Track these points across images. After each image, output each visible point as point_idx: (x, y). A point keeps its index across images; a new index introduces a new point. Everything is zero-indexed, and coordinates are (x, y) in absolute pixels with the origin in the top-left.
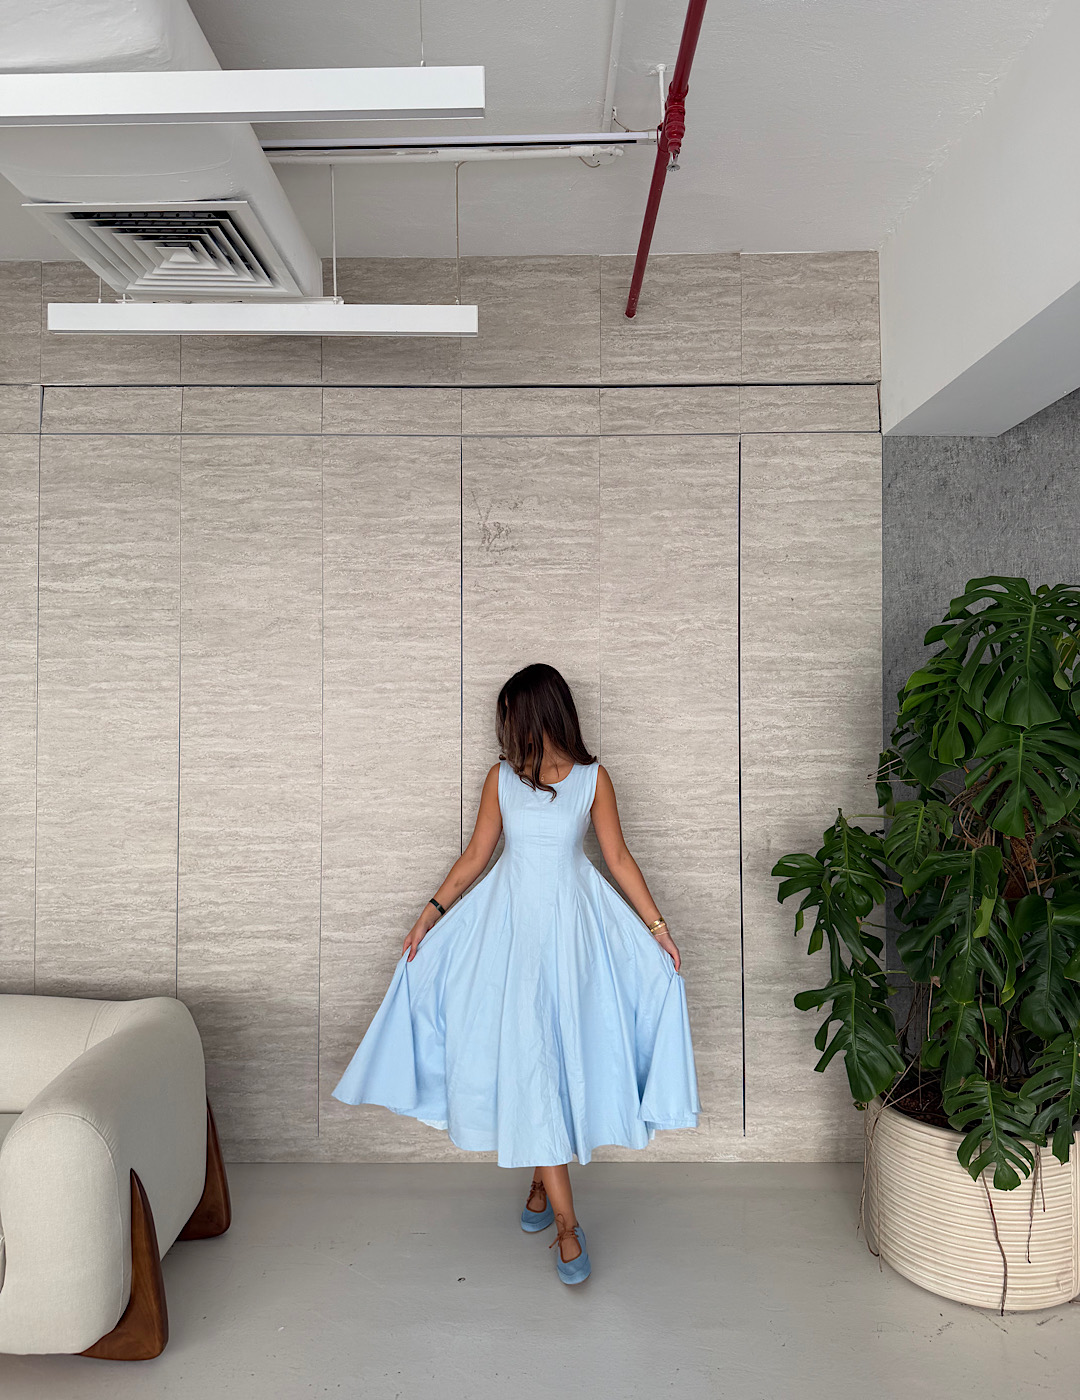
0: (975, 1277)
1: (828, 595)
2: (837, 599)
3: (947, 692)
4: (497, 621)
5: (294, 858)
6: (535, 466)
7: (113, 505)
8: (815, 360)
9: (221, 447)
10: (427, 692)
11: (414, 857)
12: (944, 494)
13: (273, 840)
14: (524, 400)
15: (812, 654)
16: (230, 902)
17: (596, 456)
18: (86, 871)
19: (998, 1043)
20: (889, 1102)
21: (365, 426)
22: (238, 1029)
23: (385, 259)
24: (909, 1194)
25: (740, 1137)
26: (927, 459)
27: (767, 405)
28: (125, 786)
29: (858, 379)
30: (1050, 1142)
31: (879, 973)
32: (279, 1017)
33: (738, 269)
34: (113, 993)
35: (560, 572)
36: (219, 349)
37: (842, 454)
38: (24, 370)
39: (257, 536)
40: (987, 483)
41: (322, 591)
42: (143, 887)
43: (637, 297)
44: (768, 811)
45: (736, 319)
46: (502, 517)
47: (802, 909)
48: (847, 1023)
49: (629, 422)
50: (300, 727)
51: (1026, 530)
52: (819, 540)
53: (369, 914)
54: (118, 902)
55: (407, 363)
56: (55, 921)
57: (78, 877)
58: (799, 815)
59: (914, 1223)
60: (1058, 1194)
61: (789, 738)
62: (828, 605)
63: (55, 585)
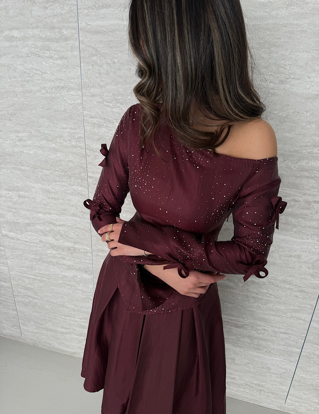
10: (48, 40)
11: (53, 191)
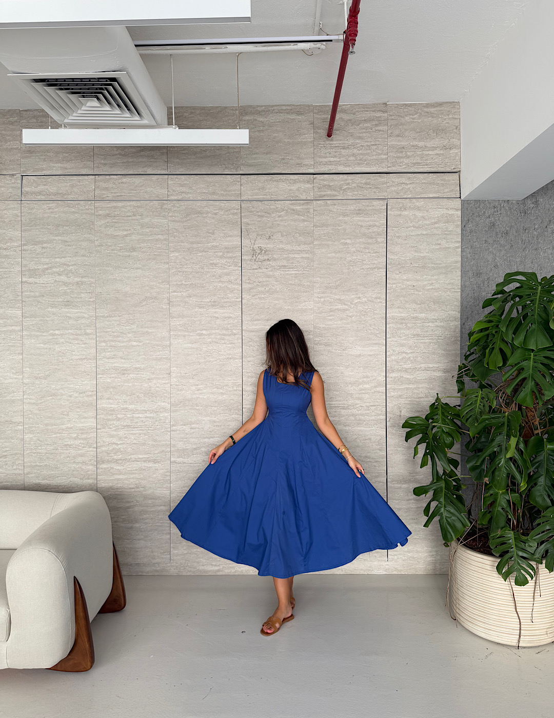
0: (505, 630)
1: (432, 284)
2: (437, 286)
3: (494, 332)
4: (260, 298)
5: (156, 421)
6: (279, 217)
7: (60, 238)
8: (426, 160)
9: (115, 207)
10: (224, 335)
11: (218, 420)
12: (493, 231)
13: (145, 411)
14: (274, 181)
15: (424, 315)
16: (124, 443)
17: (312, 211)
18: (50, 427)
19: (518, 513)
20: (461, 542)
21: (190, 195)
22: (129, 508)
23: (200, 107)
24: (472, 589)
25: (385, 561)
26: (484, 212)
27: (401, 184)
28: (69, 384)
29: (448, 170)
30: (544, 562)
31: (457, 477)
32: (150, 502)
33: (386, 112)
34: (64, 489)
35: (293, 272)
36: (113, 155)
37: (440, 210)
38: (12, 167)
39: (135, 254)
40: (516, 224)
41: (168, 283)
42: (79, 435)
43: (333, 126)
44: (400, 396)
45: (385, 138)
46: (262, 243)
47: (417, 445)
48: (440, 503)
49: (329, 193)
50: (158, 353)
51: (536, 249)
52: (428, 254)
53: (195, 449)
54: (66, 443)
55: (212, 162)
56: (34, 453)
57: (45, 430)
58: (416, 398)
59: (473, 603)
60: (547, 588)
61: (412, 358)
62: (432, 289)
63: (30, 280)
